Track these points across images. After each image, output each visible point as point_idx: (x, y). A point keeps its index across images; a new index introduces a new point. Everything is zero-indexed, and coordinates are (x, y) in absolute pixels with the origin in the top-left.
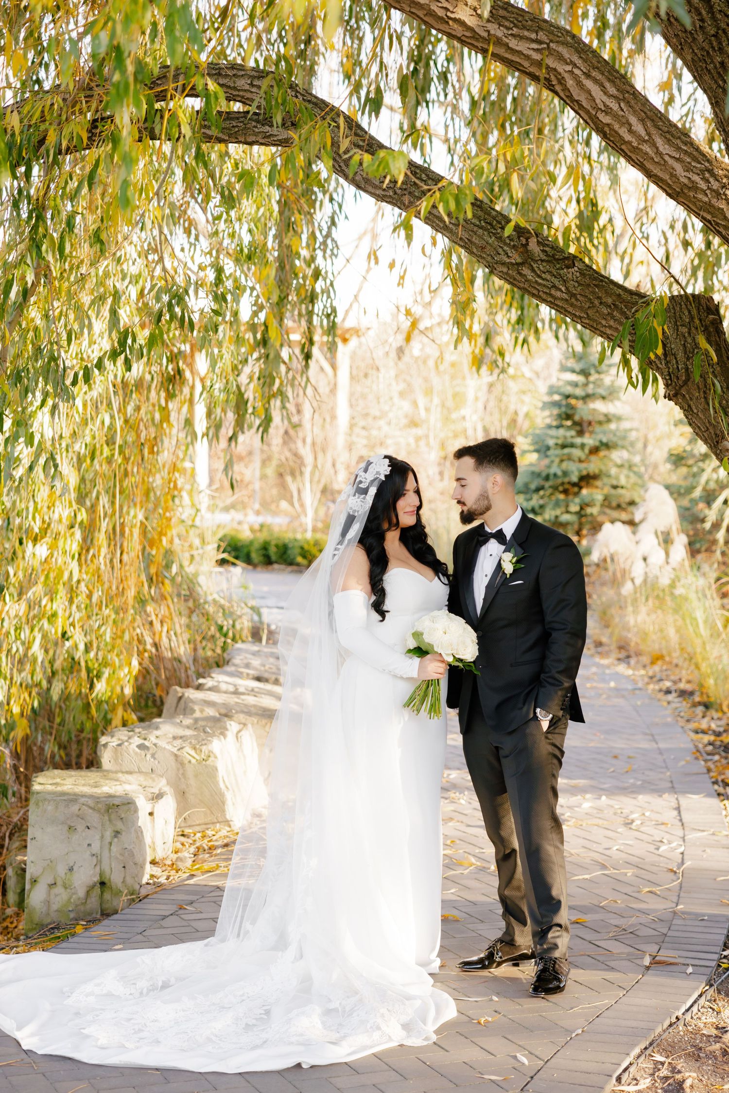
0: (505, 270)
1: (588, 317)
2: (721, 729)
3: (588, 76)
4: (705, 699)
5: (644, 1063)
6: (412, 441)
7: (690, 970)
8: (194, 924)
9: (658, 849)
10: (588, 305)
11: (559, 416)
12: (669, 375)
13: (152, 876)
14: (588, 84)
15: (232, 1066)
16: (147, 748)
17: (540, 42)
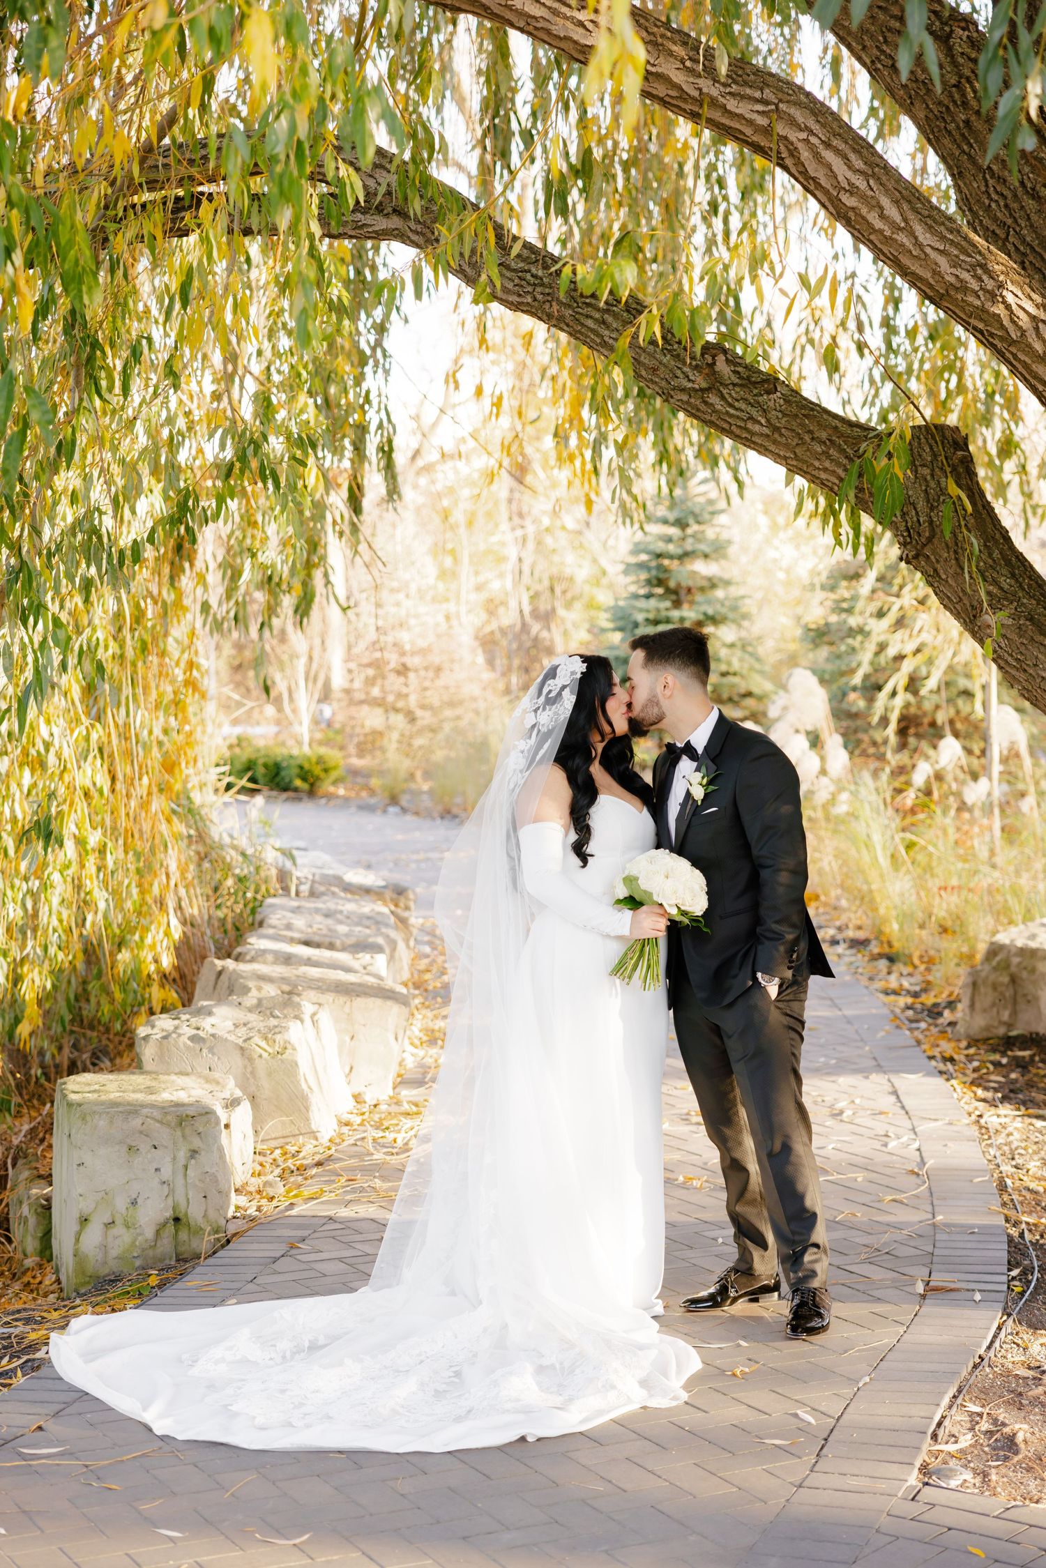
0: (685, 398)
1: (796, 457)
2: (917, 988)
3: (828, 145)
4: (886, 950)
5: (958, 1416)
6: (441, 618)
7: (978, 1297)
8: (318, 1266)
9: (886, 1145)
10: (796, 441)
11: (649, 582)
12: (908, 530)
13: (238, 1207)
14: (828, 155)
15: (438, 1444)
16: (202, 1040)
17: (766, 103)
